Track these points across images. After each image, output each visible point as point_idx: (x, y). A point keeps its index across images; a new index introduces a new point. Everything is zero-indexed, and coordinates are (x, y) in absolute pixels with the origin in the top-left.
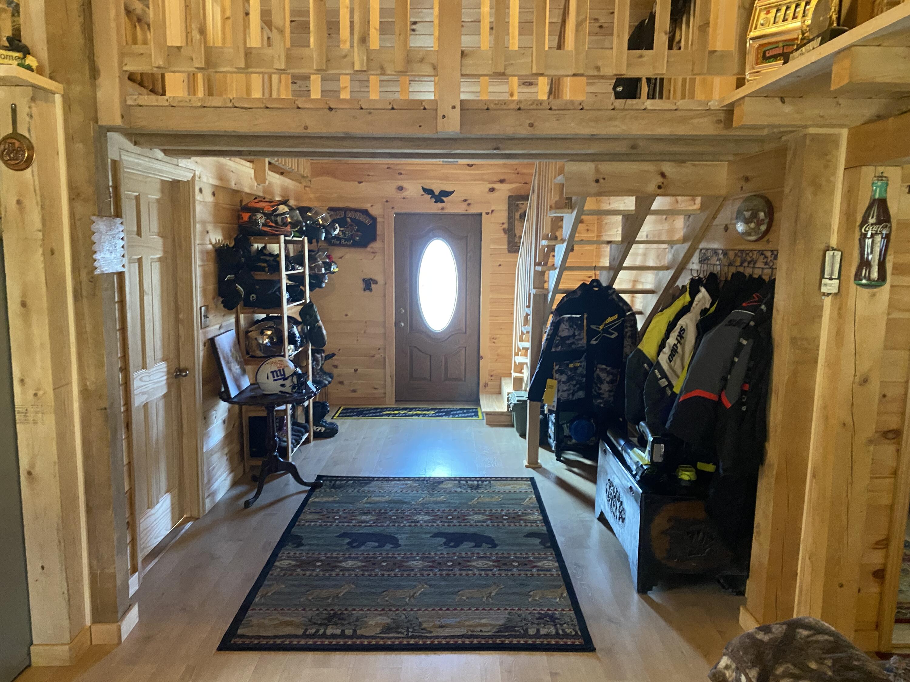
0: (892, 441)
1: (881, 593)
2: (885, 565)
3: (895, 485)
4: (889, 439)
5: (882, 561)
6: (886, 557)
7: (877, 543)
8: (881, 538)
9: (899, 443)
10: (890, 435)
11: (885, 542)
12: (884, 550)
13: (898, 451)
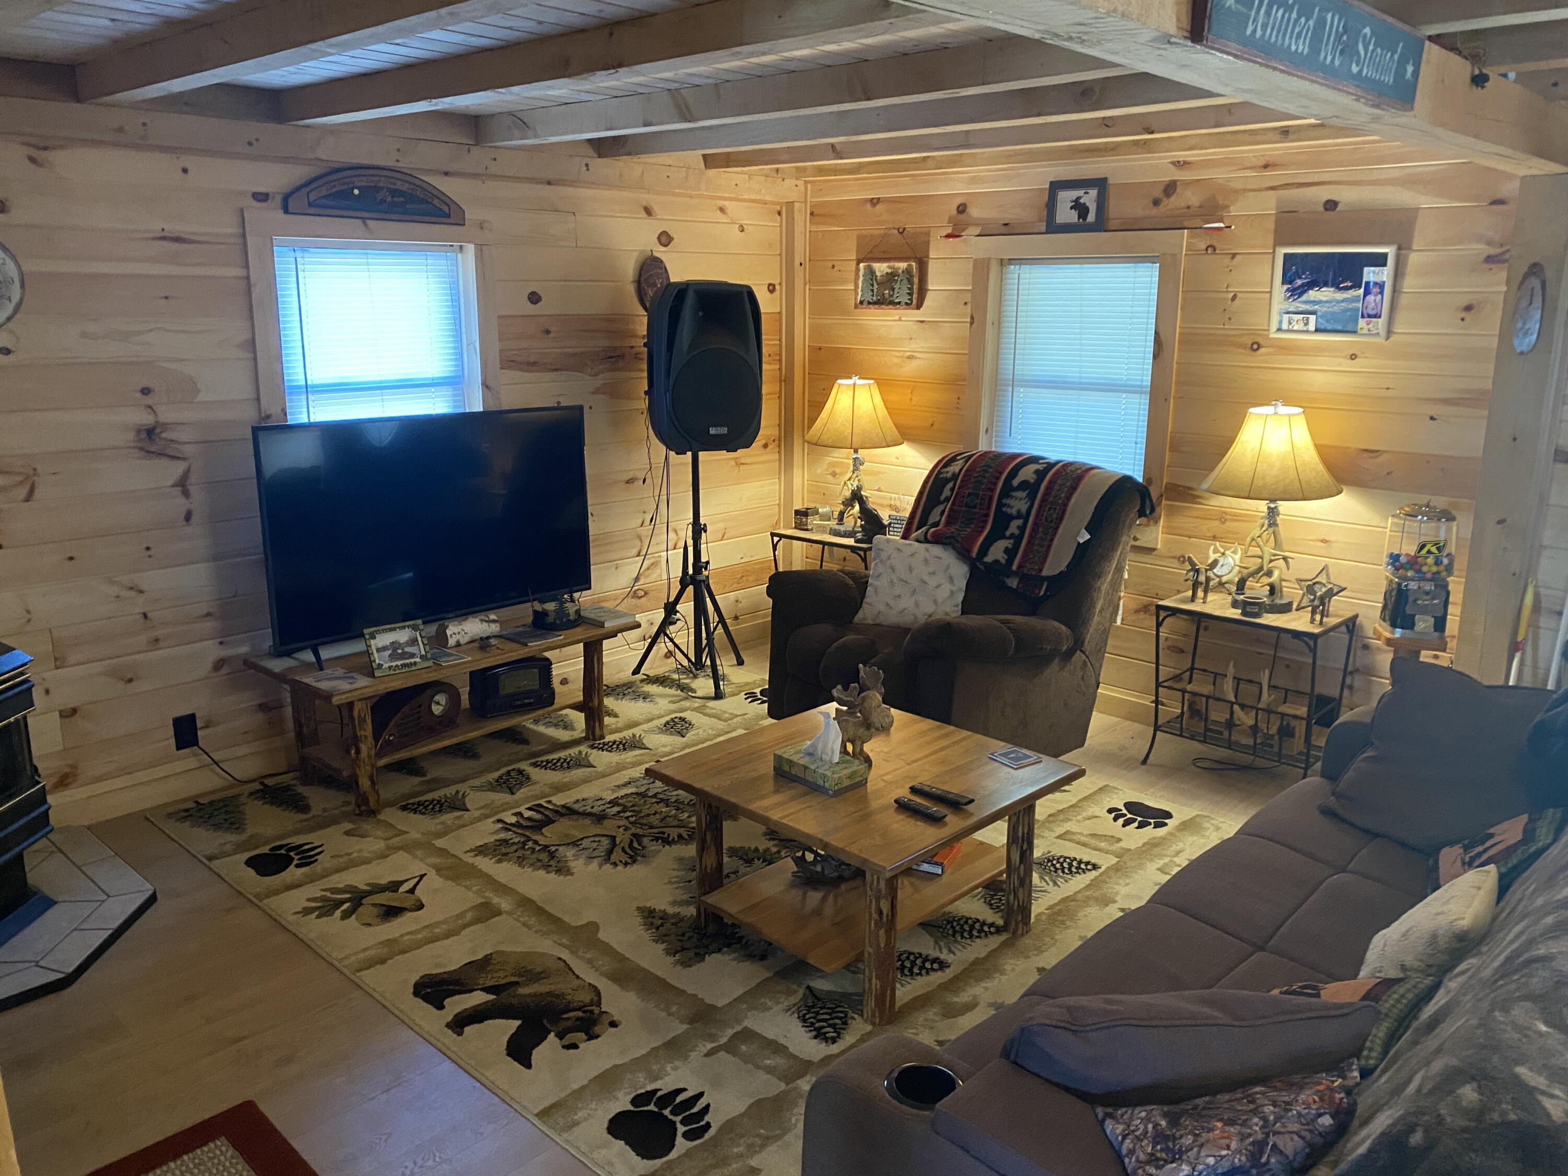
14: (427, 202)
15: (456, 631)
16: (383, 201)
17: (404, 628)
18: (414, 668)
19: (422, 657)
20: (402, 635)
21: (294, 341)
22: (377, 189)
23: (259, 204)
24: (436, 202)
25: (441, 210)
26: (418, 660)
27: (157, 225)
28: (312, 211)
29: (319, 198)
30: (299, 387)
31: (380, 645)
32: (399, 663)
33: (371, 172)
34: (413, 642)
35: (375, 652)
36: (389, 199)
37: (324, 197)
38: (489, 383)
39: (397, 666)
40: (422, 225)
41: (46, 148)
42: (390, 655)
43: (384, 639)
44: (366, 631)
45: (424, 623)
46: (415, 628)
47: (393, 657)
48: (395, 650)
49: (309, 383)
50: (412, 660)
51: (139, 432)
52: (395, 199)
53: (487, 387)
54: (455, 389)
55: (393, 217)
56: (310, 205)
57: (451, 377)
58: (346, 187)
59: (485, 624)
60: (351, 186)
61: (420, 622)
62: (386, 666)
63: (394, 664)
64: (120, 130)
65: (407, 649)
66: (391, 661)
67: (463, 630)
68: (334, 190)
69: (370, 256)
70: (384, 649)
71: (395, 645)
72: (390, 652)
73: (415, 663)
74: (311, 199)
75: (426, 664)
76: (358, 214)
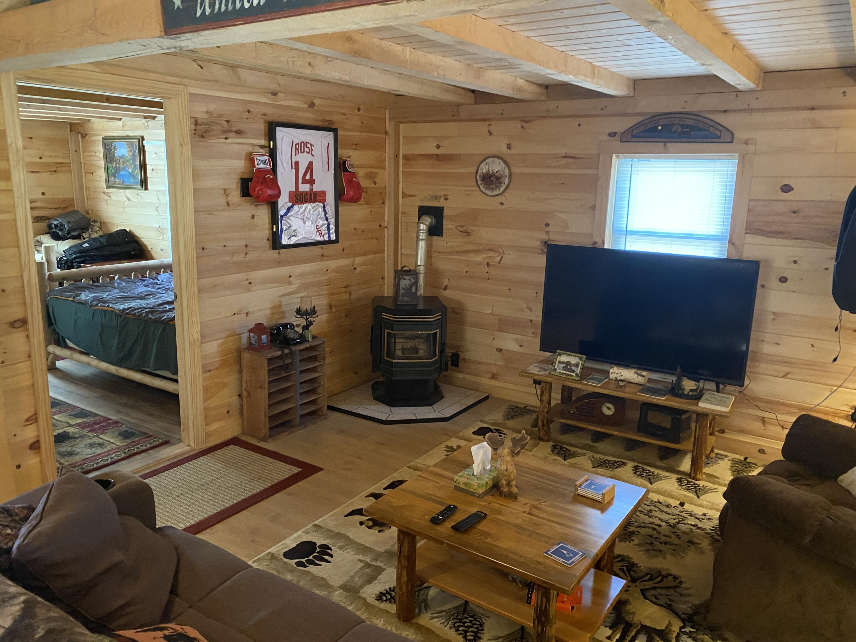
0: (19, 329)
1: (40, 461)
2: (38, 436)
3: (32, 366)
4: (18, 328)
5: (36, 434)
6: (38, 430)
7: (27, 420)
8: (30, 414)
9: (27, 330)
10: (17, 325)
11: (34, 417)
12: (35, 425)
13: (28, 336)
14: (705, 130)
15: (616, 372)
16: (675, 132)
17: (575, 356)
18: (569, 377)
19: (577, 374)
20: (573, 360)
21: (623, 207)
22: (673, 125)
23: (612, 138)
24: (712, 129)
25: (716, 135)
26: (574, 374)
27: (563, 151)
28: (635, 139)
29: (639, 133)
30: (623, 231)
31: (562, 361)
32: (565, 372)
33: (670, 116)
34: (577, 365)
35: (557, 362)
36: (680, 130)
37: (641, 132)
38: (734, 241)
39: (563, 373)
40: (699, 144)
41: (528, 122)
42: (564, 367)
43: (564, 358)
44: (558, 351)
45: (586, 359)
46: (581, 359)
47: (564, 368)
48: (567, 365)
49: (628, 229)
50: (571, 374)
51: (541, 242)
52: (684, 130)
53: (733, 244)
54: (721, 243)
55: (683, 140)
56: (633, 137)
57: (717, 236)
58: (653, 126)
59: (636, 375)
60: (657, 125)
61: (585, 357)
62: (558, 371)
63: (562, 372)
64: (548, 110)
65: (573, 368)
66: (563, 370)
67: (621, 373)
68: (647, 128)
69: (677, 163)
70: (563, 363)
71: (568, 363)
72: (564, 365)
73: (571, 376)
74: (634, 134)
75: (576, 378)
76: (660, 140)
